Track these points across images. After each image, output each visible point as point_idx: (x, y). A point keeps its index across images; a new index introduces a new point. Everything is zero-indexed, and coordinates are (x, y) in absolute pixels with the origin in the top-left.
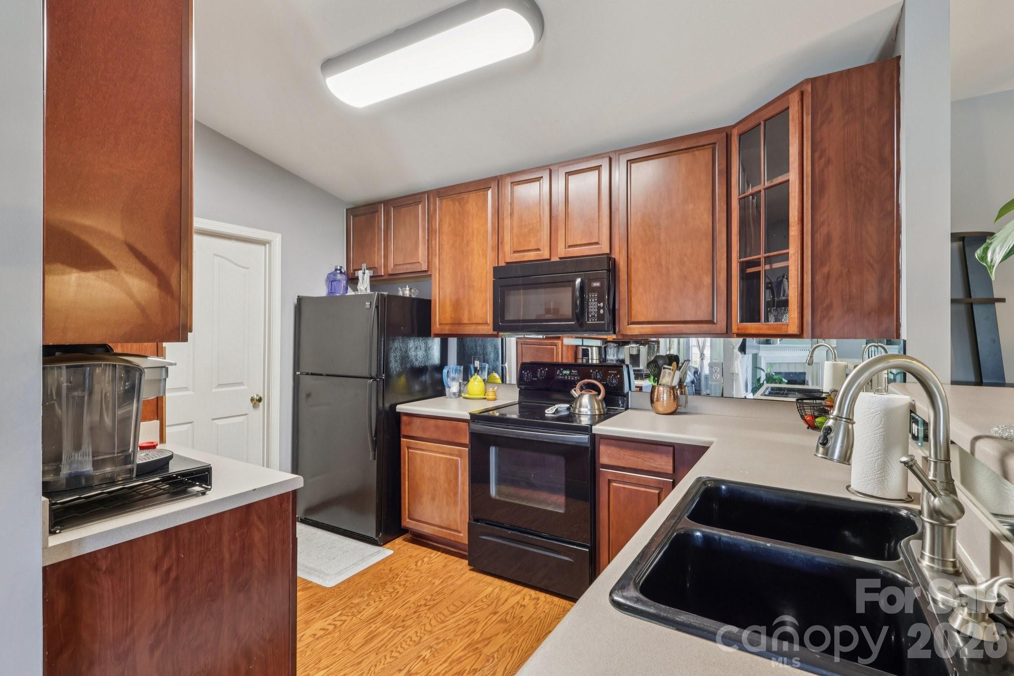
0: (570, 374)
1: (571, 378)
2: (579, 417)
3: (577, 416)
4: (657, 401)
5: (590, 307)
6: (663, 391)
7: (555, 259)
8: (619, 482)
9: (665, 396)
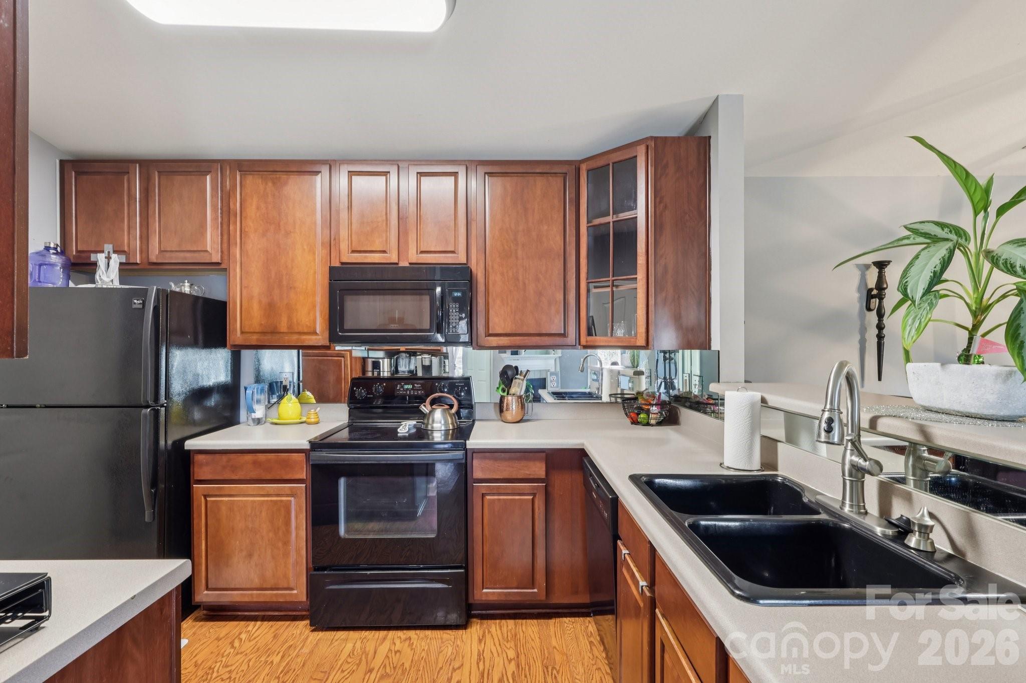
0: (412, 389)
1: (414, 392)
2: (432, 433)
3: (429, 432)
4: (507, 410)
5: (451, 317)
6: (512, 400)
7: (404, 264)
8: (493, 494)
9: (514, 407)
